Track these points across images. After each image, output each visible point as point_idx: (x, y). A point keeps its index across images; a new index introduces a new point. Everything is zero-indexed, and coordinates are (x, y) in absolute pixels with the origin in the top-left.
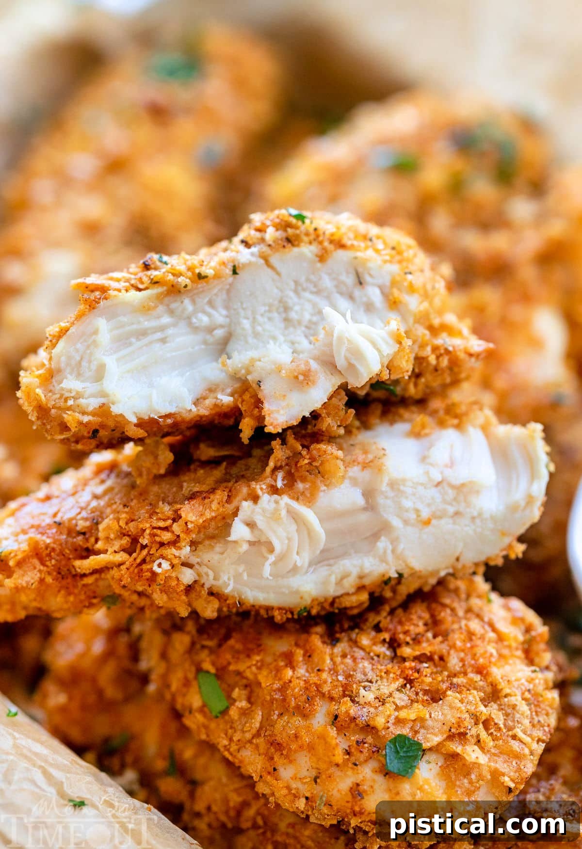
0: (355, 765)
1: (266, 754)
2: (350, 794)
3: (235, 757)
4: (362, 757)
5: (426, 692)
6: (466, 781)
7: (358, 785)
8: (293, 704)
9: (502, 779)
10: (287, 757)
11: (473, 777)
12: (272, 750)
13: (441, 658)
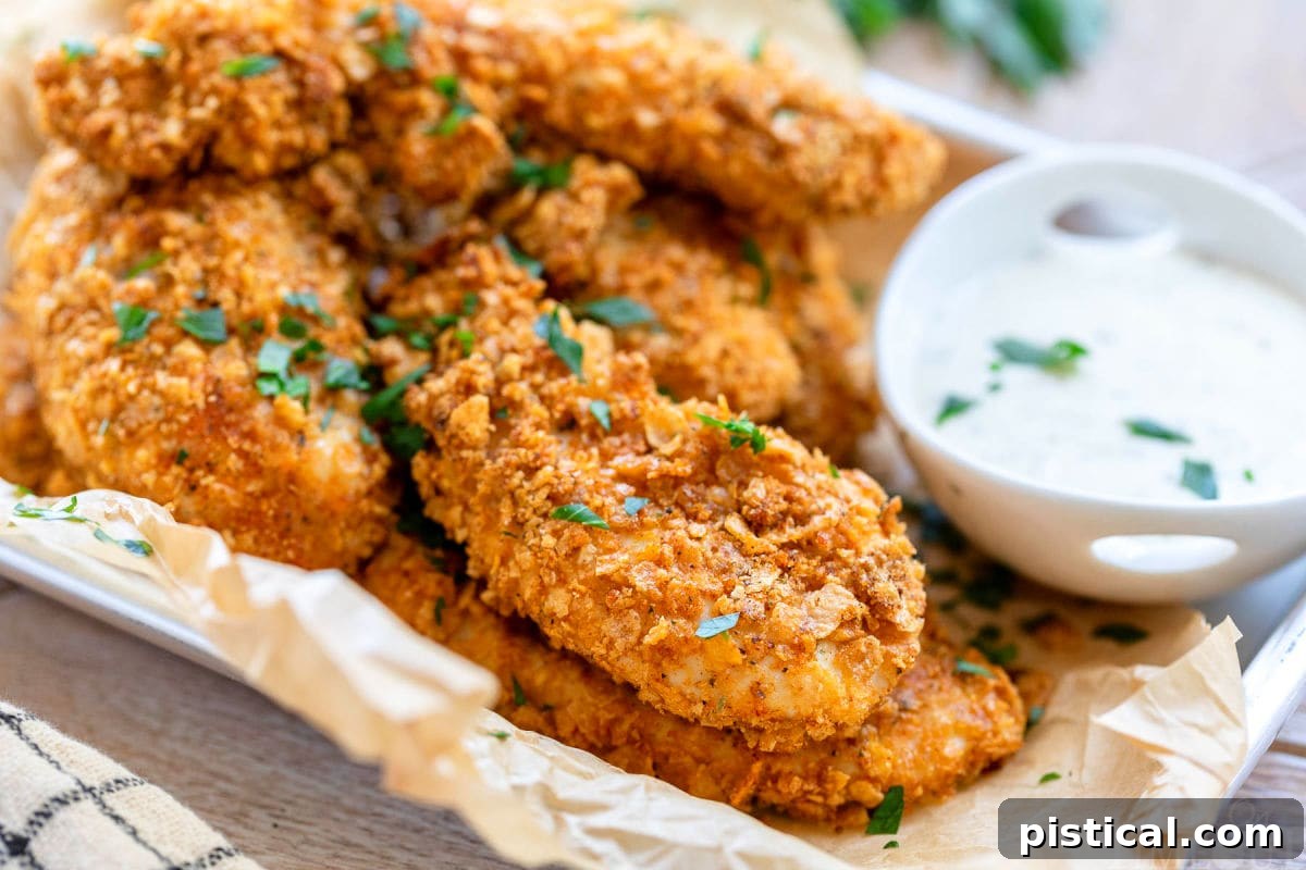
0: (753, 663)
1: (651, 661)
2: (750, 694)
3: (613, 666)
4: (758, 655)
5: (803, 580)
6: (861, 667)
7: (758, 684)
8: (675, 606)
9: (894, 660)
10: (677, 662)
11: (867, 661)
12: (658, 656)
13: (809, 542)
